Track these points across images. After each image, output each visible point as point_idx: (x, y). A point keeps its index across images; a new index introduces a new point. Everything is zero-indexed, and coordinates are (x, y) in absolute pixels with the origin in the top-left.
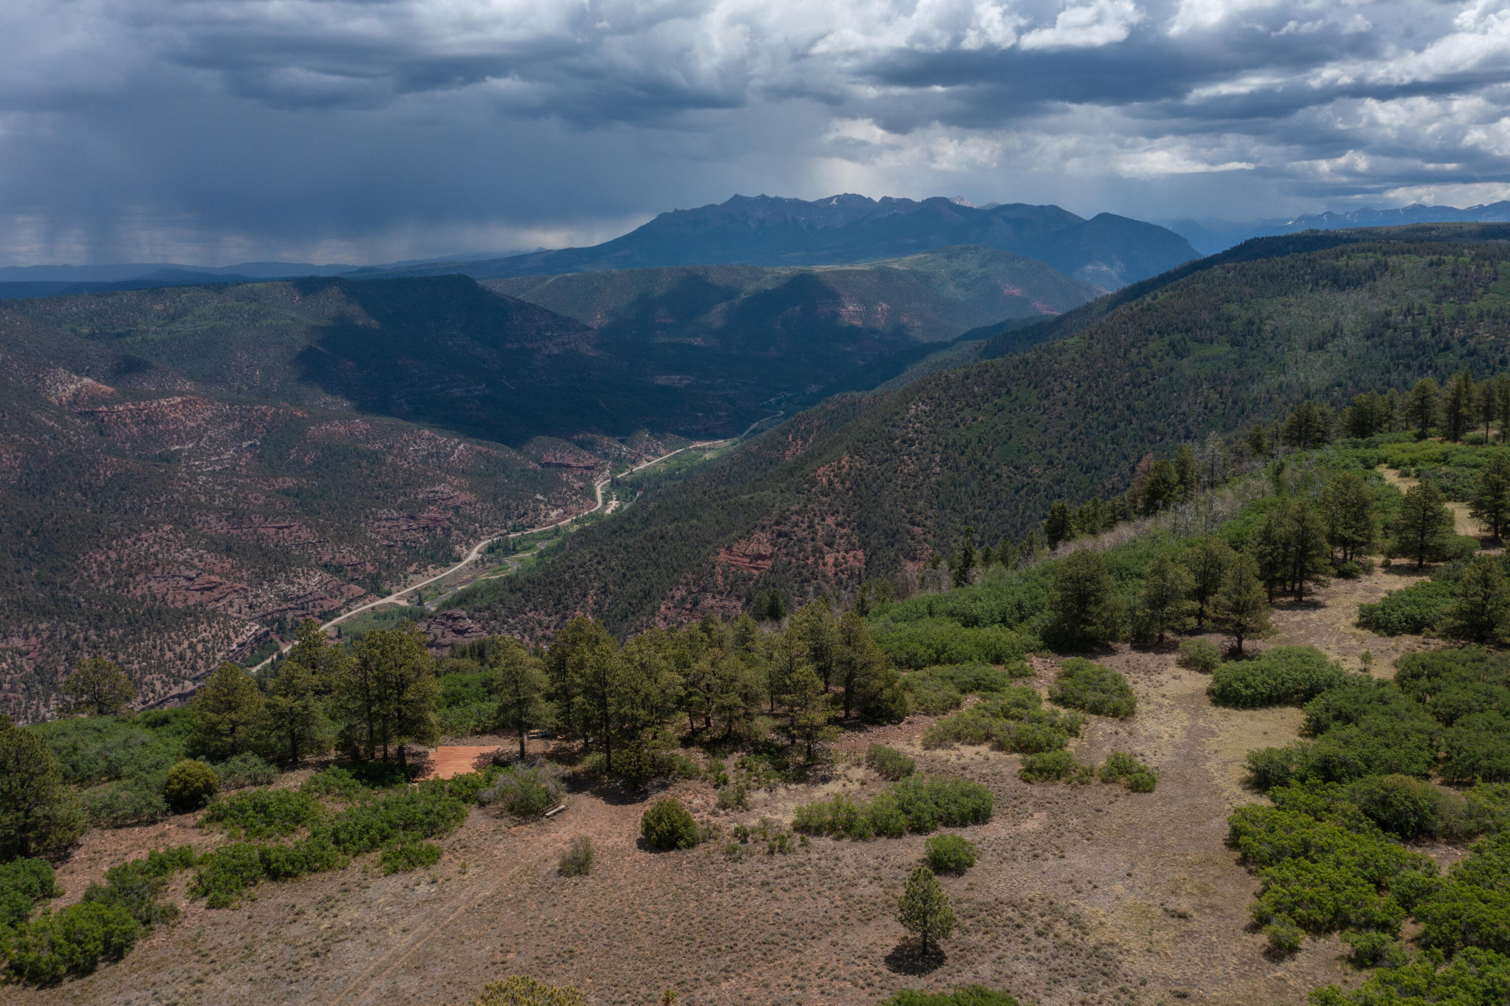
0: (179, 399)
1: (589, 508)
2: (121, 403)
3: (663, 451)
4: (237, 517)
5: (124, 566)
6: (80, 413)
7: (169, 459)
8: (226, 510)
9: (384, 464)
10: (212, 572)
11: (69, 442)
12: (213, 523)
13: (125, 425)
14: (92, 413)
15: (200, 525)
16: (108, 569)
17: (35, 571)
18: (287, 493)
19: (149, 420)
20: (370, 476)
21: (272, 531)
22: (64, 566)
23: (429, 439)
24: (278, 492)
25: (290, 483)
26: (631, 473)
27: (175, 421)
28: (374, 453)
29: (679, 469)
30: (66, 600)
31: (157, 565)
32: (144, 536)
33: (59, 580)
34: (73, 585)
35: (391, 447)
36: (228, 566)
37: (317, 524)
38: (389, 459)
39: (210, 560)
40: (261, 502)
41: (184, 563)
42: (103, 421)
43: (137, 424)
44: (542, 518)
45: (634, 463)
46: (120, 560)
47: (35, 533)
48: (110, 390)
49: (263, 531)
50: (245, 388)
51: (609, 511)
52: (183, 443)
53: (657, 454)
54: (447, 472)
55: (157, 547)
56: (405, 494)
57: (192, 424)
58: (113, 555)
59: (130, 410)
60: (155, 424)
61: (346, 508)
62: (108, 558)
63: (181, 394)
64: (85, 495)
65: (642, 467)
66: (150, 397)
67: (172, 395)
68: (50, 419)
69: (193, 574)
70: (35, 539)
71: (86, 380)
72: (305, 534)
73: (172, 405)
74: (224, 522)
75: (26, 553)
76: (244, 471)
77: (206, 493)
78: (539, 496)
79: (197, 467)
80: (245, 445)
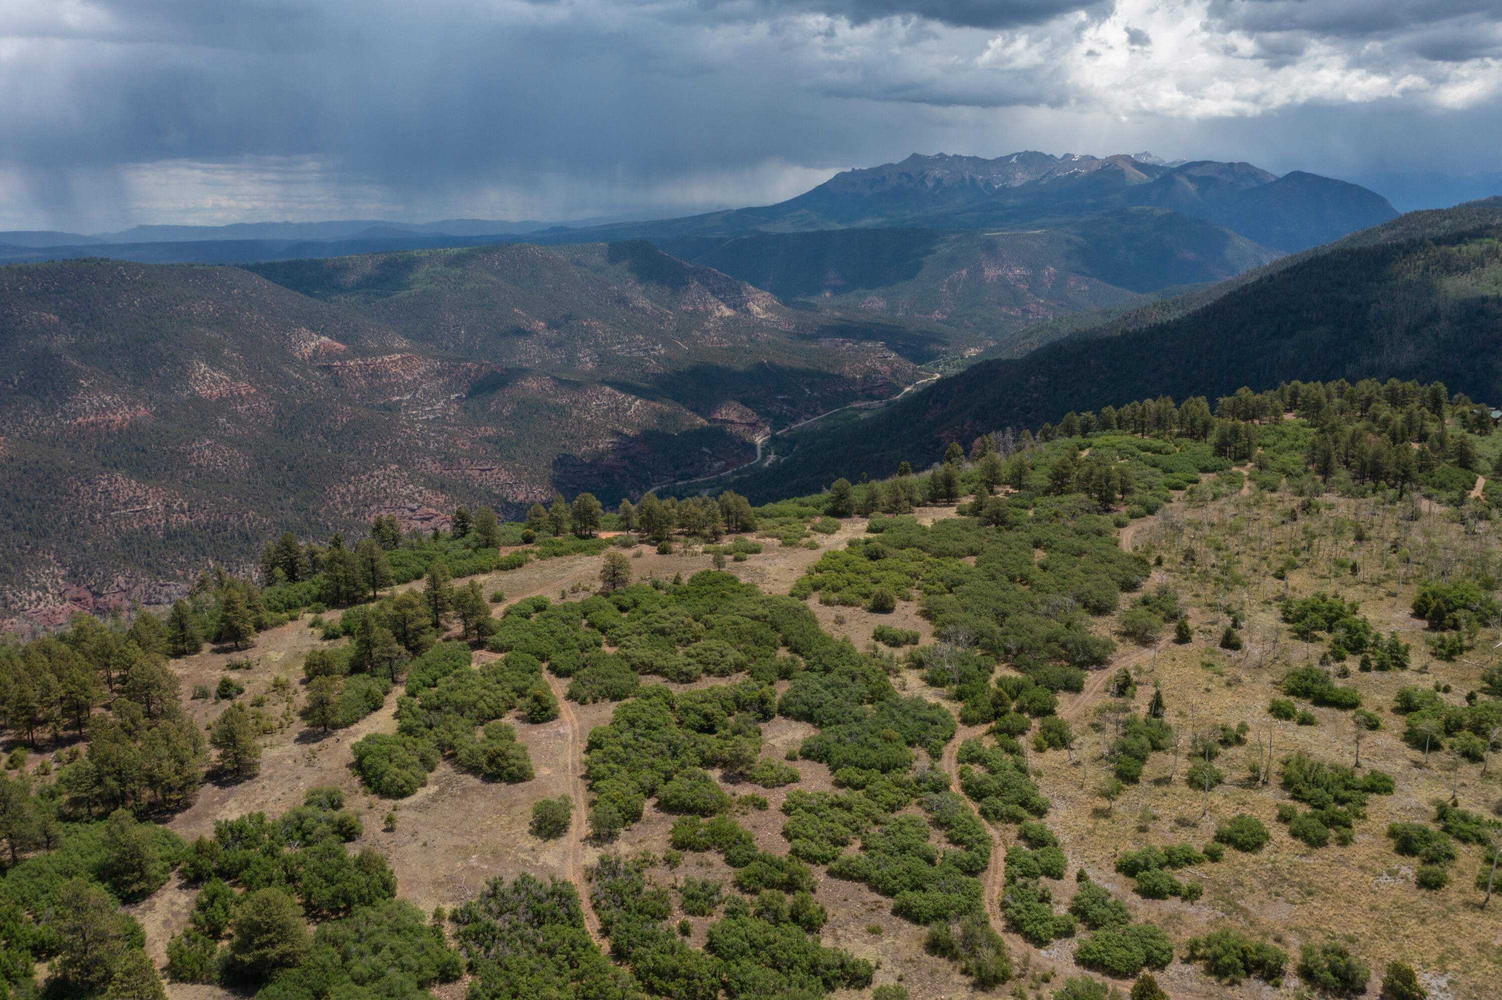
0: (399, 356)
1: (749, 460)
2: (352, 359)
3: (821, 410)
4: (449, 460)
5: (361, 497)
6: (319, 367)
7: (391, 408)
8: (439, 454)
9: (570, 417)
10: (429, 506)
11: (311, 391)
12: (429, 464)
13: (356, 378)
14: (328, 367)
15: (419, 466)
16: (349, 500)
17: (292, 499)
18: (488, 440)
19: (375, 375)
20: (558, 427)
21: (477, 473)
22: (315, 496)
23: (609, 395)
24: (481, 439)
25: (491, 431)
26: (790, 430)
27: (396, 375)
28: (563, 407)
29: (833, 428)
30: (317, 523)
31: (387, 498)
32: (375, 473)
33: (311, 507)
34: (321, 511)
35: (576, 402)
36: (442, 501)
37: (514, 467)
38: (575, 413)
39: (427, 495)
40: (467, 447)
41: (407, 496)
42: (337, 374)
43: (365, 377)
44: (706, 469)
45: (794, 420)
46: (358, 493)
47: (291, 468)
48: (343, 347)
49: (469, 472)
50: (452, 346)
51: (766, 464)
52: (402, 395)
53: (815, 413)
54: (625, 426)
55: (386, 483)
56: (588, 444)
57: (410, 378)
58: (352, 489)
59: (359, 365)
60: (380, 377)
61: (538, 455)
62: (348, 490)
63: (400, 351)
64: (326, 438)
65: (800, 425)
66: (374, 353)
67: (393, 353)
68: (296, 372)
69: (415, 506)
70: (290, 474)
71: (324, 339)
72: (503, 476)
73: (393, 361)
74: (438, 464)
75: (284, 484)
76: (453, 420)
77: (423, 438)
78: (705, 449)
79: (414, 416)
80: (453, 397)
